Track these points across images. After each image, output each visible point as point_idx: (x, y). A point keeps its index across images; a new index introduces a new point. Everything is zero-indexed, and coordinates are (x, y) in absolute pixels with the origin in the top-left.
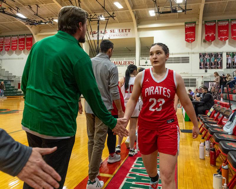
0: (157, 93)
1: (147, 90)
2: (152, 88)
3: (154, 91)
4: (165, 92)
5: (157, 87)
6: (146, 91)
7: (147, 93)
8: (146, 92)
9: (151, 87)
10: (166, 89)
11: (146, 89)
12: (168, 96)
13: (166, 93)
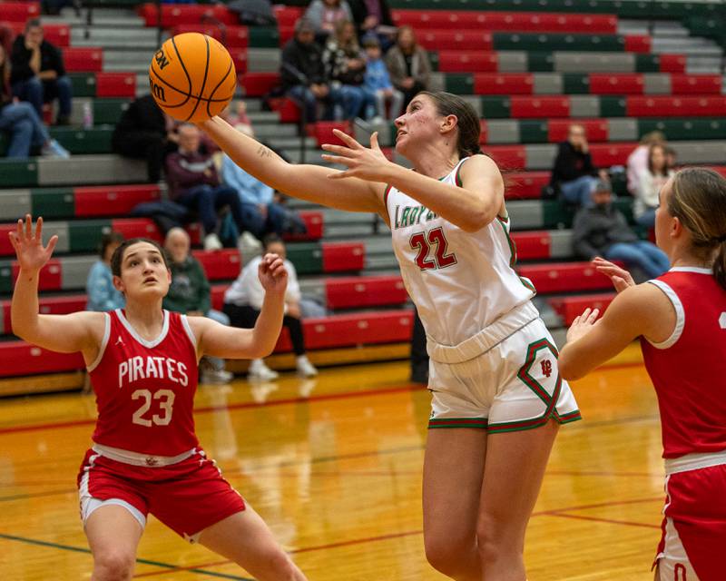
0: (152, 373)
1: (123, 367)
2: (138, 362)
3: (144, 368)
4: (173, 369)
5: (150, 360)
6: (123, 370)
7: (126, 377)
8: (121, 374)
9: (135, 359)
10: (174, 361)
11: (121, 365)
12: (181, 380)
13: (176, 374)
